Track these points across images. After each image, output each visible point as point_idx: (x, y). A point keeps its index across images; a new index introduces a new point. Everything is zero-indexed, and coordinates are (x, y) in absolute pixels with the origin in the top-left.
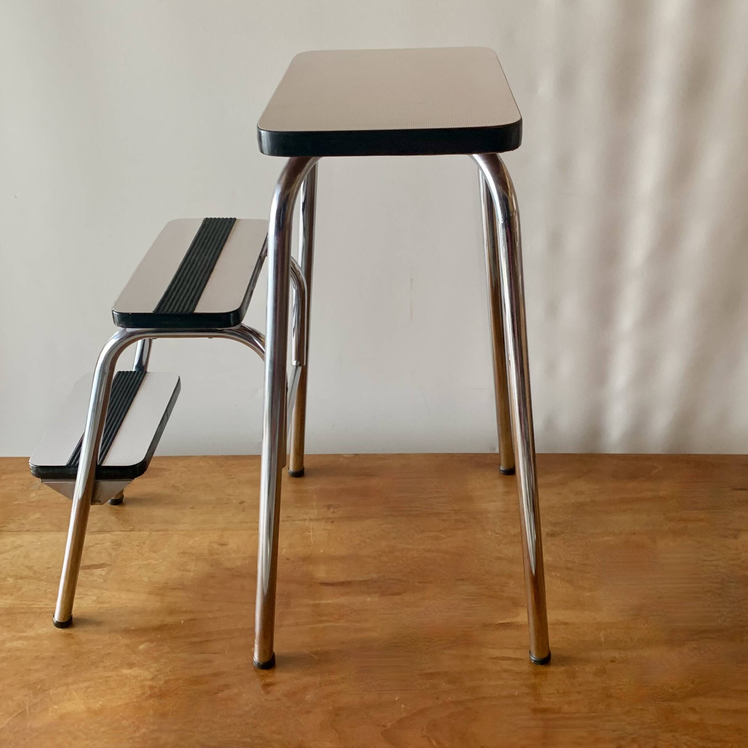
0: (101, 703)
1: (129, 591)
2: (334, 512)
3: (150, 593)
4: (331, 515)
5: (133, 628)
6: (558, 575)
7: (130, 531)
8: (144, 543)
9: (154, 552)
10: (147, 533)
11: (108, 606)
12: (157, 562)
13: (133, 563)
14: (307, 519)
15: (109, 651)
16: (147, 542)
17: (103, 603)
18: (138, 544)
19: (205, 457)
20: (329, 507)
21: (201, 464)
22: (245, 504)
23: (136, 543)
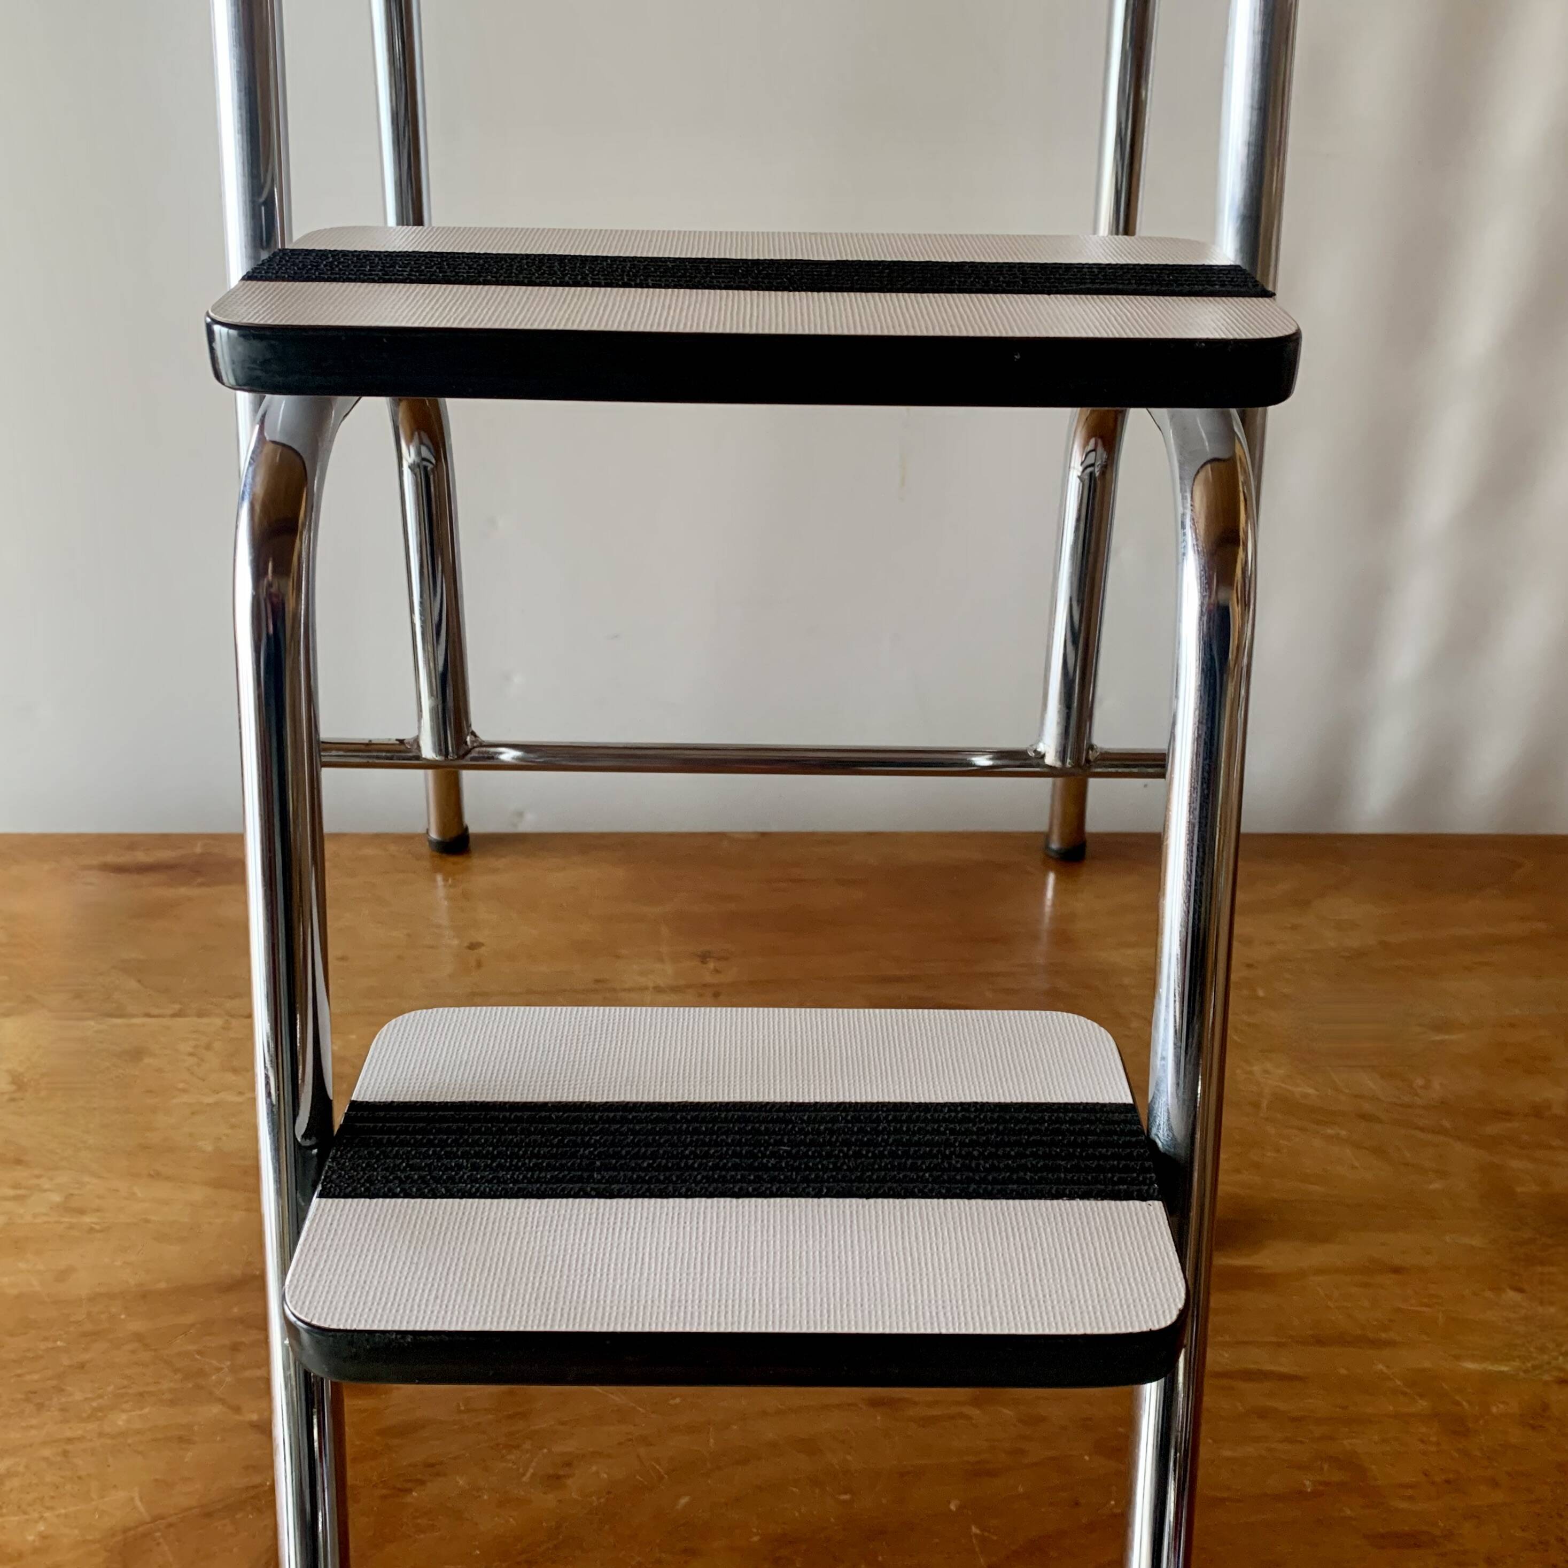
0: (41, 1527)
1: (156, 1176)
2: (717, 971)
3: (217, 1184)
4: (709, 978)
5: (162, 1285)
6: (1343, 1133)
7: (174, 1015)
8: (208, 1047)
9: (235, 1071)
10: (219, 1022)
11: (94, 1220)
12: (239, 1099)
13: (175, 1101)
14: (646, 988)
15: (86, 1357)
16: (217, 1045)
17: (81, 1212)
18: (191, 1050)
19: (377, 836)
20: (704, 958)
21: (369, 851)
22: (483, 948)
23: (185, 1047)
